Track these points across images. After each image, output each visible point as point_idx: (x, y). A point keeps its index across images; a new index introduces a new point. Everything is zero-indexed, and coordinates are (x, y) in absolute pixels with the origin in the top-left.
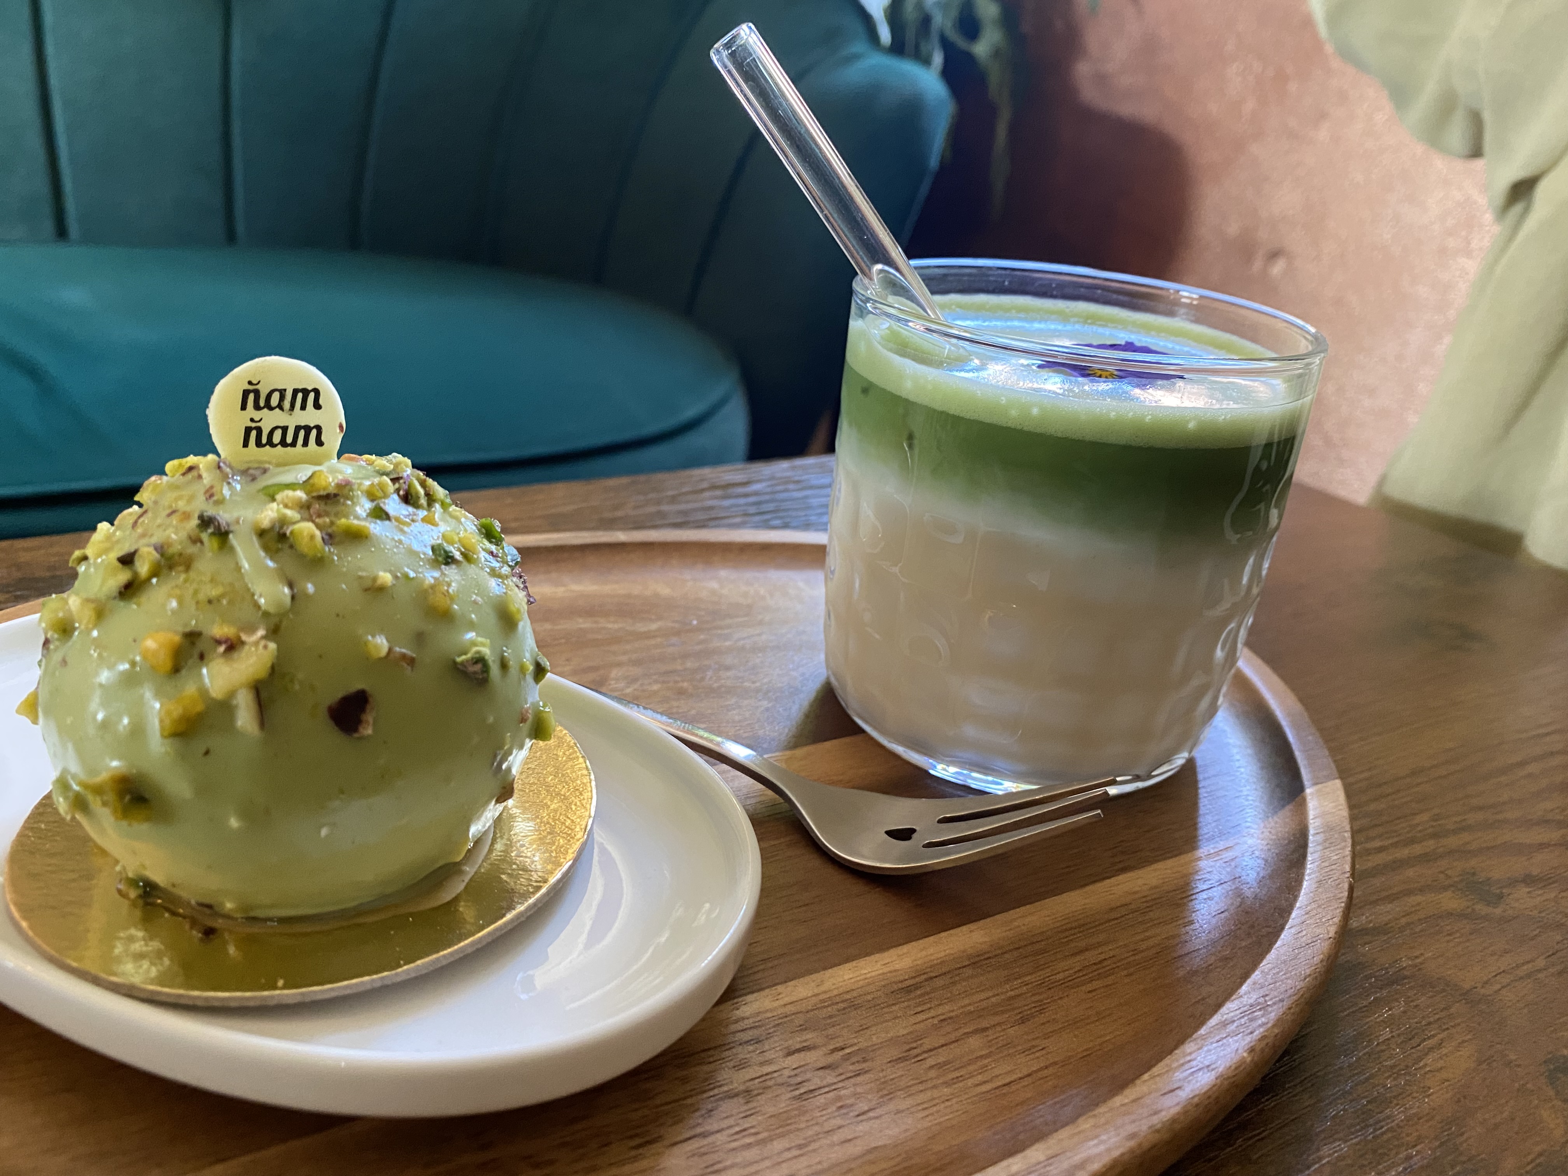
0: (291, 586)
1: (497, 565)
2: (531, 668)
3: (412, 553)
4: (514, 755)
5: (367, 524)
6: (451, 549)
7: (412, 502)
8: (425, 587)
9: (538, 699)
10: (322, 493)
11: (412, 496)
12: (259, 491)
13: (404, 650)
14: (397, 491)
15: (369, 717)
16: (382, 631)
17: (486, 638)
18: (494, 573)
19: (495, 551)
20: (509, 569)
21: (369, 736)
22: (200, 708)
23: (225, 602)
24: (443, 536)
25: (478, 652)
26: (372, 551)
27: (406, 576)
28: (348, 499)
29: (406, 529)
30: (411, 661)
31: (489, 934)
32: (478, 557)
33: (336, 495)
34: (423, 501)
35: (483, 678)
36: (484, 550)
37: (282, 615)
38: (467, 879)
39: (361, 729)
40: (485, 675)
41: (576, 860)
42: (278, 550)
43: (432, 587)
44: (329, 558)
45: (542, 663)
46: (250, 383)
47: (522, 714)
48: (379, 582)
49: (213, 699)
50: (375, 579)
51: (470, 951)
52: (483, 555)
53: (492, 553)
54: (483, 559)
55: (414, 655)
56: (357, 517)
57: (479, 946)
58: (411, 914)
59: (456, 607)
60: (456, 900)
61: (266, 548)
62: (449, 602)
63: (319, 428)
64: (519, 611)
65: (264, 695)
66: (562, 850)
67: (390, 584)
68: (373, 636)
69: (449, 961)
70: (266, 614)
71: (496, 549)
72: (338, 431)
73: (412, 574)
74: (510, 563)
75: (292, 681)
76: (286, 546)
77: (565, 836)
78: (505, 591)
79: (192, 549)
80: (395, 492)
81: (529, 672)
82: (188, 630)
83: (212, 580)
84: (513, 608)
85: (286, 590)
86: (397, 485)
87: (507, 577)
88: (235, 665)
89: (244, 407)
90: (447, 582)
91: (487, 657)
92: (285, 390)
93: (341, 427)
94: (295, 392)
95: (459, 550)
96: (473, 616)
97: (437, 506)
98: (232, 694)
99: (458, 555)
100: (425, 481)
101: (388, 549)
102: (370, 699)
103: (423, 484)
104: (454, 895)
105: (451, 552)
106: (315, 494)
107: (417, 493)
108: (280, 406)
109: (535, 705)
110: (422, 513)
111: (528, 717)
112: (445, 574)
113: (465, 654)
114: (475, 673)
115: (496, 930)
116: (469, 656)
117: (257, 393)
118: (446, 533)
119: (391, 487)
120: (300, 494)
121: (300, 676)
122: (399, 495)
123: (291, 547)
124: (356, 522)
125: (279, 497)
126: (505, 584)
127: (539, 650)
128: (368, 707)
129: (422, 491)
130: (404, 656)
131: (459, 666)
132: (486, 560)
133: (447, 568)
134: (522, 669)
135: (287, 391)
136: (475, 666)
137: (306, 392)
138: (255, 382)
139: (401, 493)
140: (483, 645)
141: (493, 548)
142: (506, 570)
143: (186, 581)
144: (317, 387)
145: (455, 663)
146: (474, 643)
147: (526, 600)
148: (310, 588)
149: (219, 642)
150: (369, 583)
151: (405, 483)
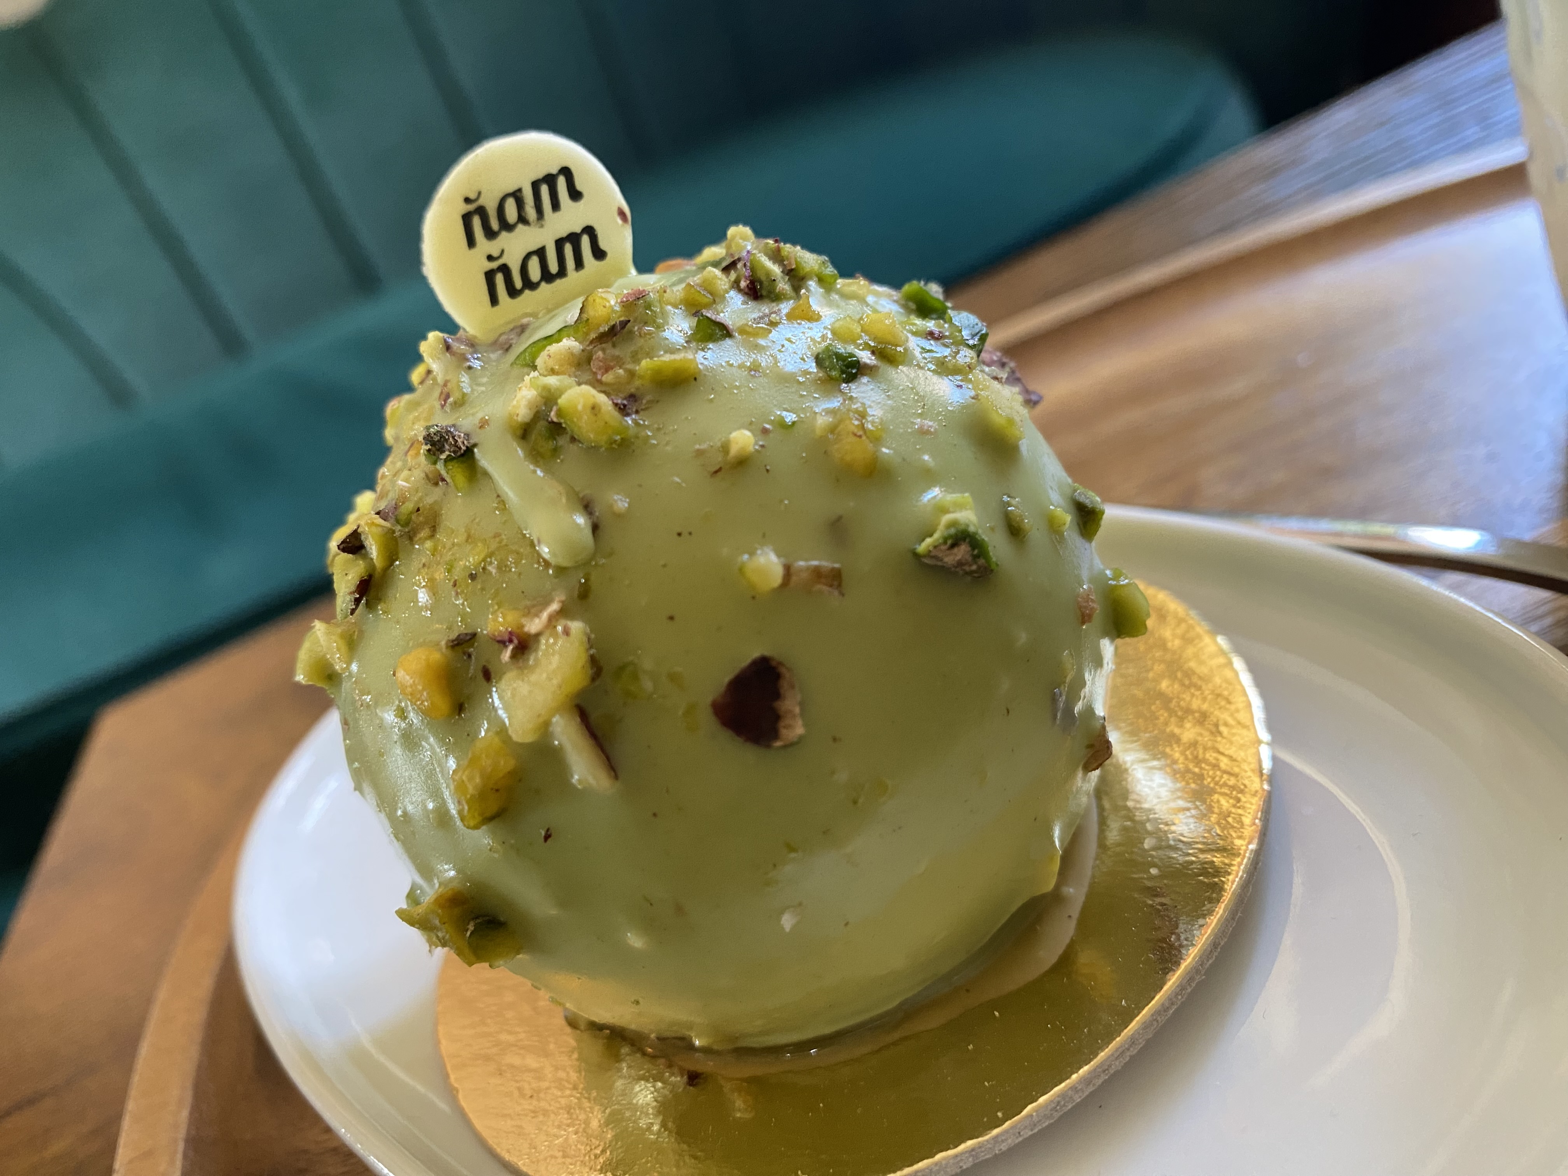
0: (587, 507)
1: (947, 352)
2: (1068, 519)
3: (786, 379)
4: (1088, 683)
5: (690, 356)
6: (851, 349)
7: (764, 293)
8: (818, 432)
9: (1102, 567)
10: (605, 328)
11: (761, 283)
12: (512, 364)
13: (815, 563)
14: (736, 285)
15: (790, 704)
16: (764, 538)
17: (963, 492)
18: (943, 368)
19: (936, 330)
20: (971, 353)
21: (801, 738)
22: (507, 764)
23: (492, 569)
24: (834, 333)
25: (953, 524)
26: (711, 401)
27: (782, 425)
28: (646, 323)
29: (762, 342)
30: (835, 579)
31: (1146, 1026)
32: (906, 350)
33: (624, 324)
34: (783, 285)
35: (979, 567)
36: (915, 334)
37: (586, 565)
38: (1075, 910)
39: (784, 732)
40: (982, 561)
41: (1264, 835)
42: (556, 451)
43: (832, 429)
44: (637, 437)
45: (1087, 502)
46: (467, 200)
47: (1080, 608)
48: (734, 450)
49: (521, 745)
50: (725, 448)
51: (1117, 1065)
52: (914, 344)
53: (931, 335)
54: (917, 352)
55: (837, 565)
56: (672, 350)
57: (1134, 1051)
58: (994, 1004)
59: (884, 450)
60: (1066, 960)
61: (536, 456)
62: (870, 446)
63: (589, 231)
64: (1011, 421)
65: (595, 716)
66: (1230, 820)
67: (751, 449)
68: (752, 554)
69: (1086, 1093)
70: (561, 571)
71: (939, 326)
72: (620, 221)
73: (790, 417)
74: (971, 342)
75: (635, 677)
76: (562, 441)
77: (1225, 790)
78: (973, 393)
79: (435, 494)
80: (732, 287)
81: (1067, 526)
82: (454, 635)
83: (469, 538)
84: (998, 419)
85: (581, 520)
86: (733, 275)
87: (970, 367)
88: (534, 678)
89: (471, 242)
90: (857, 411)
91: (972, 529)
92: (520, 190)
93: (621, 213)
94: (536, 185)
95: (867, 347)
96: (926, 457)
97: (812, 284)
98: (545, 728)
99: (866, 357)
100: (778, 250)
101: (737, 388)
102: (783, 670)
103: (777, 257)
104: (1060, 951)
105: (852, 355)
106: (593, 335)
107: (768, 273)
108: (522, 219)
109: (1099, 580)
110: (785, 307)
111: (1092, 609)
112: (851, 398)
113: (931, 535)
114: (960, 564)
115: (1158, 1013)
116: (936, 536)
117: (481, 211)
118: (837, 325)
119: (722, 281)
120: (569, 344)
121: (647, 664)
122: (740, 290)
123: (573, 439)
124: (667, 358)
125: (539, 362)
126: (970, 381)
127: (1075, 481)
128: (784, 685)
129: (776, 269)
130: (818, 574)
131: (926, 561)
132: (924, 350)
133: (853, 386)
134: (1053, 527)
135: (524, 190)
136: (956, 550)
137: (550, 180)
138: (472, 196)
139: (743, 284)
140: (960, 507)
141: (931, 325)
142: (966, 356)
143: (434, 552)
144: (564, 164)
145: (916, 555)
146: (943, 510)
147: (1020, 398)
148: (621, 503)
149: (503, 643)
150: (717, 460)
151: (745, 265)
